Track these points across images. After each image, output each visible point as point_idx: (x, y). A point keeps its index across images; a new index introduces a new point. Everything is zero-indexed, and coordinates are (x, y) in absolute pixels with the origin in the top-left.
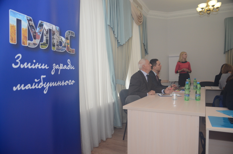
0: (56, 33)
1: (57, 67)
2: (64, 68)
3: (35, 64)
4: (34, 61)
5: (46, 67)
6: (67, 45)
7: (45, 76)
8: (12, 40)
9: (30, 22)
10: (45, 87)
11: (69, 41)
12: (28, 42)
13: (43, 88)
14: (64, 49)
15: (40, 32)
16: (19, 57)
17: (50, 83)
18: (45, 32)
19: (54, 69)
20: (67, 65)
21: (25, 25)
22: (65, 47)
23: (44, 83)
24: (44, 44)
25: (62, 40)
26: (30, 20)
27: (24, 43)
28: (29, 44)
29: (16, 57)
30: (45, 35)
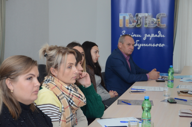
0: (148, 17)
1: (149, 36)
2: (155, 36)
3: (133, 35)
4: (133, 33)
5: (140, 36)
6: (157, 22)
7: (139, 41)
8: (121, 25)
9: (131, 16)
10: (138, 46)
11: (159, 20)
12: (129, 25)
13: (137, 47)
14: (155, 25)
15: (136, 19)
16: (124, 32)
17: (142, 44)
18: (139, 19)
19: (146, 37)
20: (158, 34)
21: (127, 18)
22: (156, 24)
23: (138, 44)
24: (139, 25)
25: (153, 20)
26: (131, 15)
27: (127, 26)
28: (130, 26)
29: (122, 32)
30: (139, 20)
